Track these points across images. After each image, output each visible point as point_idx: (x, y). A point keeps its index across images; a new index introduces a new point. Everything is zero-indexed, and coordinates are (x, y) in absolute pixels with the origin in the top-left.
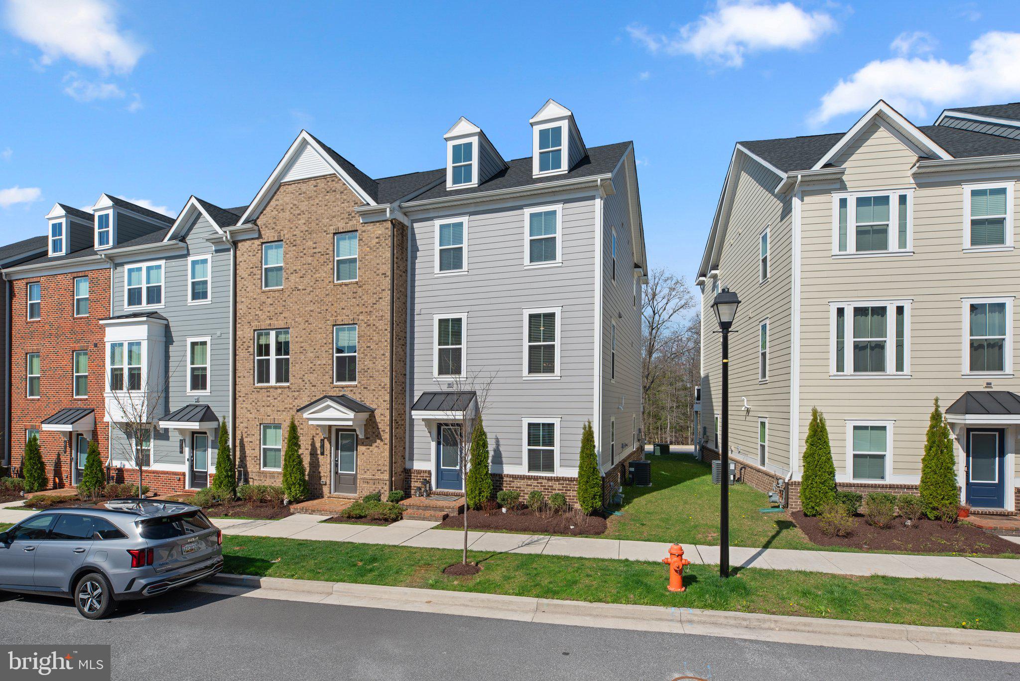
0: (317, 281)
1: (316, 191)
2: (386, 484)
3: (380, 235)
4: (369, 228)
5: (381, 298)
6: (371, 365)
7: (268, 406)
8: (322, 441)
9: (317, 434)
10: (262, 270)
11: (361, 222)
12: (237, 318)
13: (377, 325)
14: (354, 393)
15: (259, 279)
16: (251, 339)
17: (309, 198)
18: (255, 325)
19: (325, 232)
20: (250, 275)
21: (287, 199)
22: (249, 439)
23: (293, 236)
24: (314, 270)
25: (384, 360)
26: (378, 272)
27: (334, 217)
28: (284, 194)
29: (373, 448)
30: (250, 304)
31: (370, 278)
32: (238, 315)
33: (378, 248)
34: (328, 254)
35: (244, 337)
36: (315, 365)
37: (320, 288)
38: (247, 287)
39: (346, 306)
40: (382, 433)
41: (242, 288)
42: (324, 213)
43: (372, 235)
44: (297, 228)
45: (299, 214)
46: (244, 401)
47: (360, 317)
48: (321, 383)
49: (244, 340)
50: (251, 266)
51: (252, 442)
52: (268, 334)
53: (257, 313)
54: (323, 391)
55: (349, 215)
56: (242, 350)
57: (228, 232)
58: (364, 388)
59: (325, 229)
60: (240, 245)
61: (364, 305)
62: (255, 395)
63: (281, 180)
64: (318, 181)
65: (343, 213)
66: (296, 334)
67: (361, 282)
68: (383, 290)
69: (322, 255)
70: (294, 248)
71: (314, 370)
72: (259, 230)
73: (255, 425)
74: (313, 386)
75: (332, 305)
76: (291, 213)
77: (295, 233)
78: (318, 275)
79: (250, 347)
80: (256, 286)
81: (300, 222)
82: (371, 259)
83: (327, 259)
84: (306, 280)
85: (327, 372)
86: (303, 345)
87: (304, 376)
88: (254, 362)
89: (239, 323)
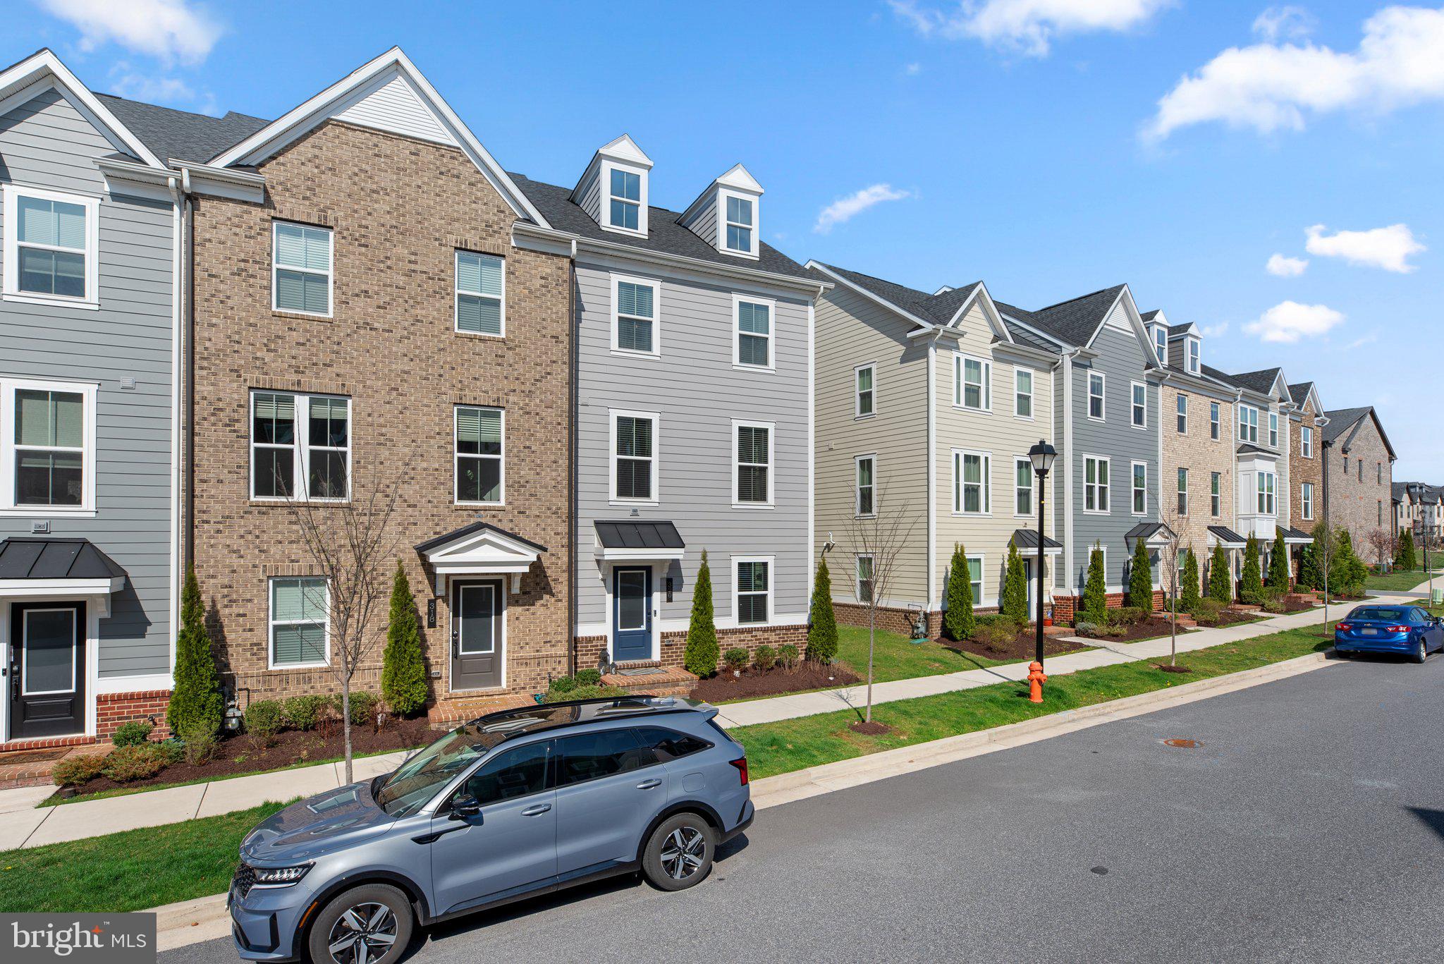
0: (418, 321)
1: (416, 164)
2: (560, 662)
3: (549, 275)
4: (528, 258)
5: (549, 374)
6: (531, 476)
7: (291, 542)
8: (432, 603)
9: (419, 591)
10: (271, 270)
11: (513, 244)
12: (197, 357)
13: (544, 414)
14: (500, 521)
15: (265, 288)
16: (240, 406)
17: (398, 168)
18: (253, 377)
19: (436, 239)
20: (239, 275)
21: (345, 153)
22: (235, 610)
23: (360, 226)
24: (411, 302)
25: (556, 470)
26: (544, 332)
27: (457, 220)
28: (337, 141)
29: (538, 608)
30: (238, 333)
31: (530, 339)
32: (198, 349)
33: (544, 295)
34: (444, 280)
35: (219, 400)
36: (413, 469)
37: (425, 335)
38: (228, 297)
39: (482, 375)
40: (552, 584)
41: (213, 296)
42: (434, 208)
43: (533, 272)
44: (370, 214)
45: (374, 191)
46: (219, 531)
47: (512, 398)
48: (429, 502)
49: (221, 405)
50: (242, 256)
51: (244, 615)
52: (292, 401)
53: (259, 354)
54: (433, 515)
55: (486, 226)
56: (214, 424)
57: (185, 173)
58: (519, 512)
59: (437, 235)
60: (204, 205)
61: (517, 379)
62: (253, 520)
63: (331, 112)
64: (419, 146)
65: (476, 220)
66: (370, 410)
67: (512, 341)
68: (554, 362)
69: (430, 278)
70: (363, 249)
71: (413, 478)
72: (266, 191)
73: (255, 581)
74: (409, 506)
75: (453, 369)
76: (355, 184)
77: (364, 222)
78: (419, 311)
79: (237, 421)
80: (255, 301)
81: (376, 206)
82: (531, 309)
83: (440, 288)
84: (394, 314)
85: (443, 484)
86: (384, 430)
87: (388, 487)
88: (249, 453)
89: (202, 368)
